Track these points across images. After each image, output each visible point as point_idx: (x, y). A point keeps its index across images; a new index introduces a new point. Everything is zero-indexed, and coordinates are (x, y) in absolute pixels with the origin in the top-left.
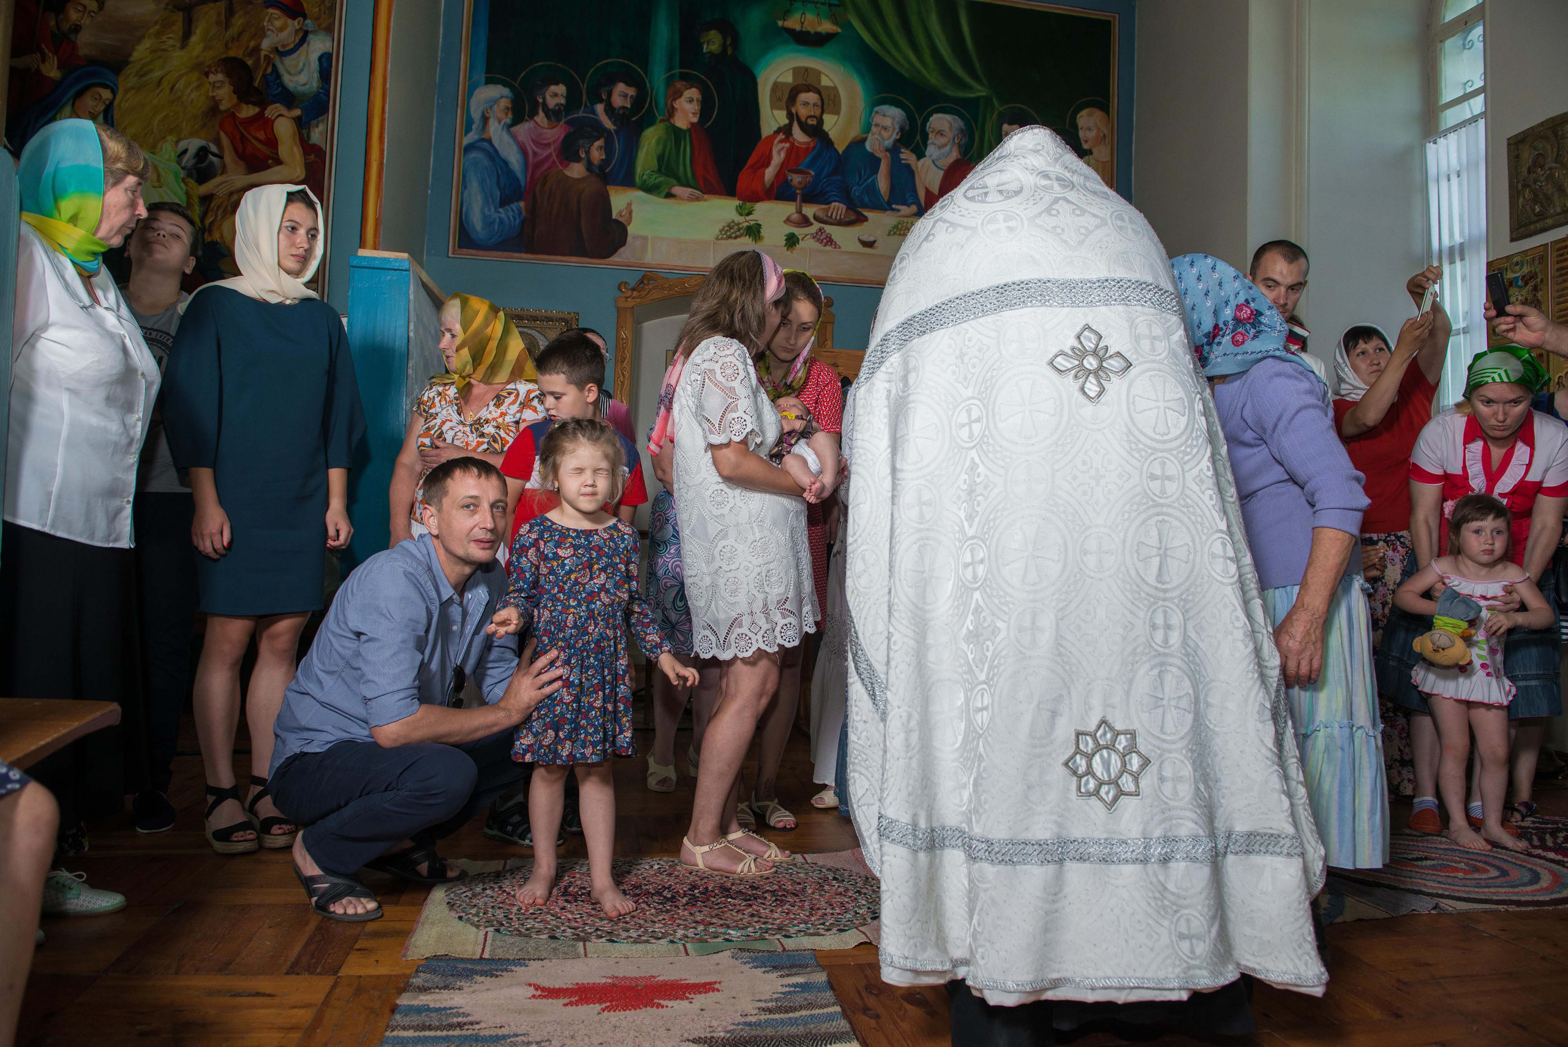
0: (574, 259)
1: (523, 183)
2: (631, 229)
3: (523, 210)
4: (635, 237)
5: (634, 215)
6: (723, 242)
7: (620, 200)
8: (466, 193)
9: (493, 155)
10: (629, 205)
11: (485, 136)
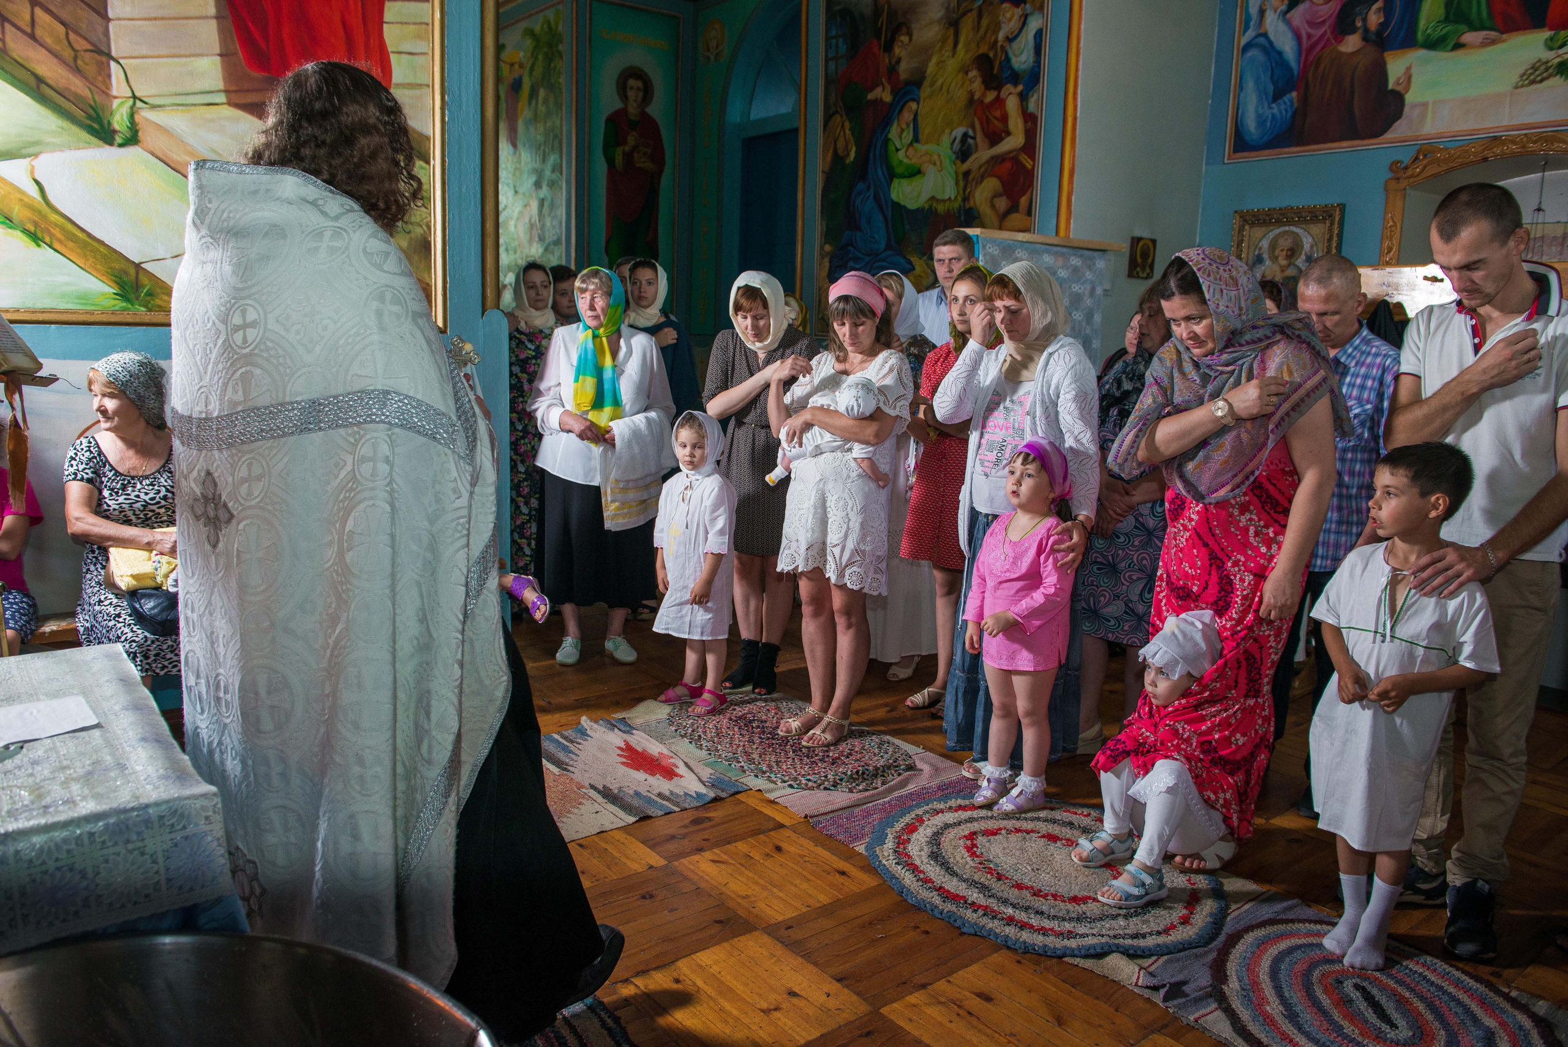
0: (1345, 144)
1: (1296, 72)
2: (1409, 98)
3: (1295, 100)
4: (1414, 106)
5: (1413, 79)
6: (1524, 89)
7: (1396, 66)
8: (1242, 96)
9: (1270, 49)
10: (1409, 69)
11: (1262, 31)
